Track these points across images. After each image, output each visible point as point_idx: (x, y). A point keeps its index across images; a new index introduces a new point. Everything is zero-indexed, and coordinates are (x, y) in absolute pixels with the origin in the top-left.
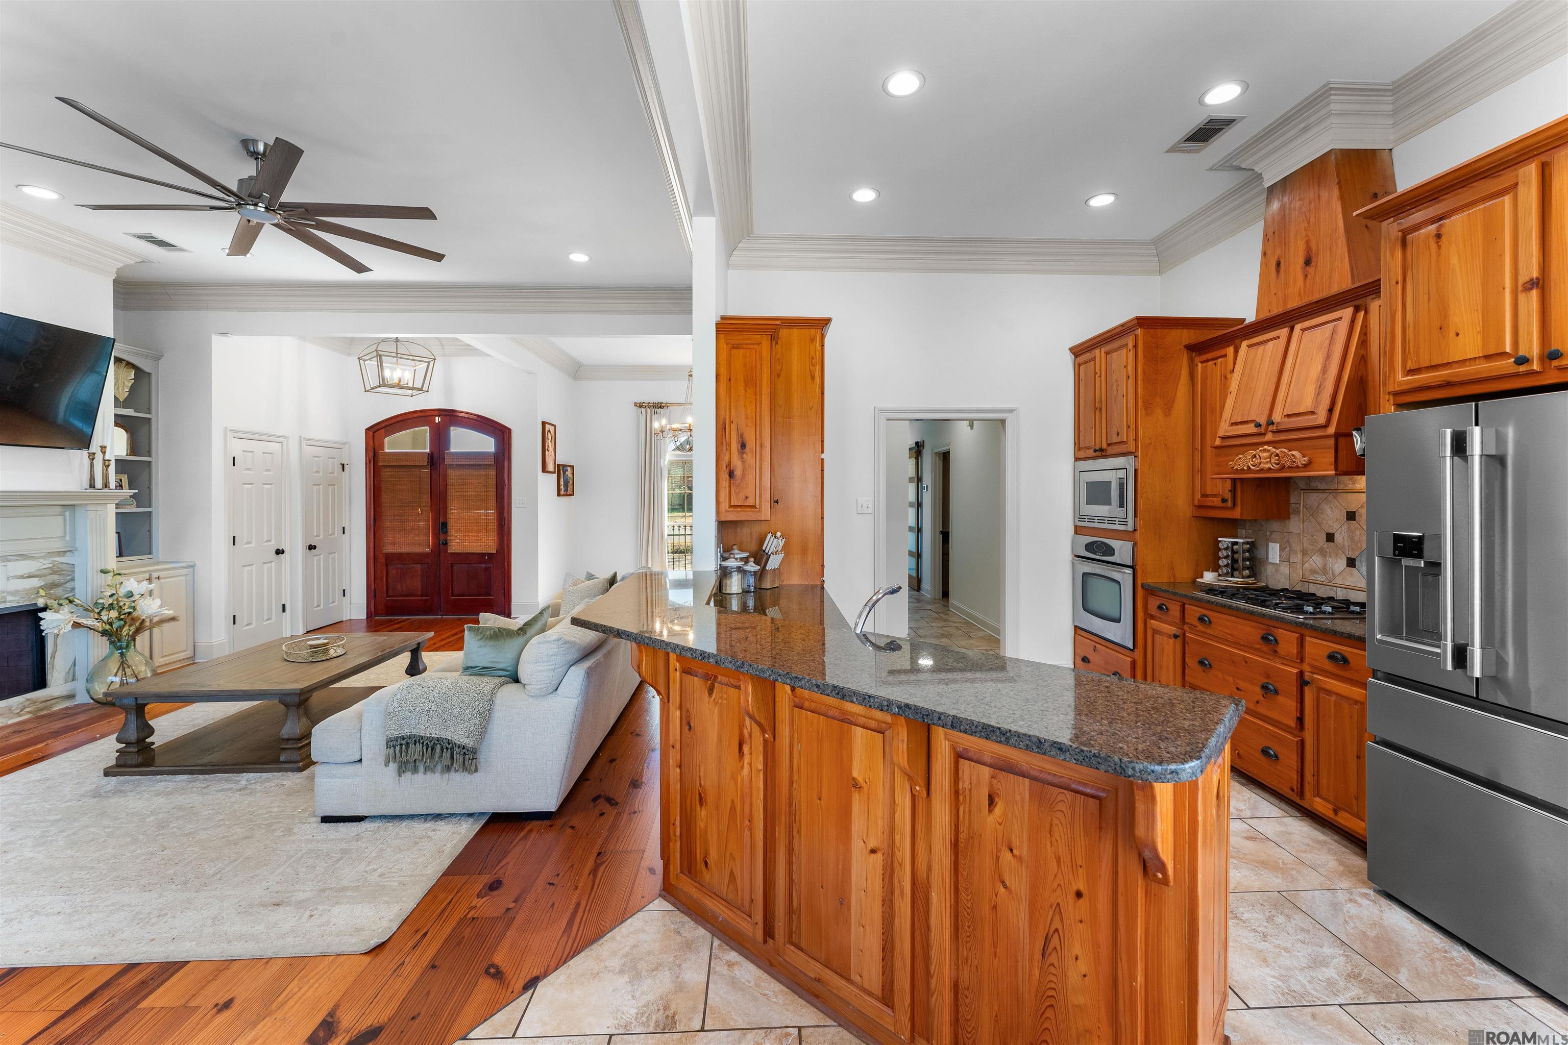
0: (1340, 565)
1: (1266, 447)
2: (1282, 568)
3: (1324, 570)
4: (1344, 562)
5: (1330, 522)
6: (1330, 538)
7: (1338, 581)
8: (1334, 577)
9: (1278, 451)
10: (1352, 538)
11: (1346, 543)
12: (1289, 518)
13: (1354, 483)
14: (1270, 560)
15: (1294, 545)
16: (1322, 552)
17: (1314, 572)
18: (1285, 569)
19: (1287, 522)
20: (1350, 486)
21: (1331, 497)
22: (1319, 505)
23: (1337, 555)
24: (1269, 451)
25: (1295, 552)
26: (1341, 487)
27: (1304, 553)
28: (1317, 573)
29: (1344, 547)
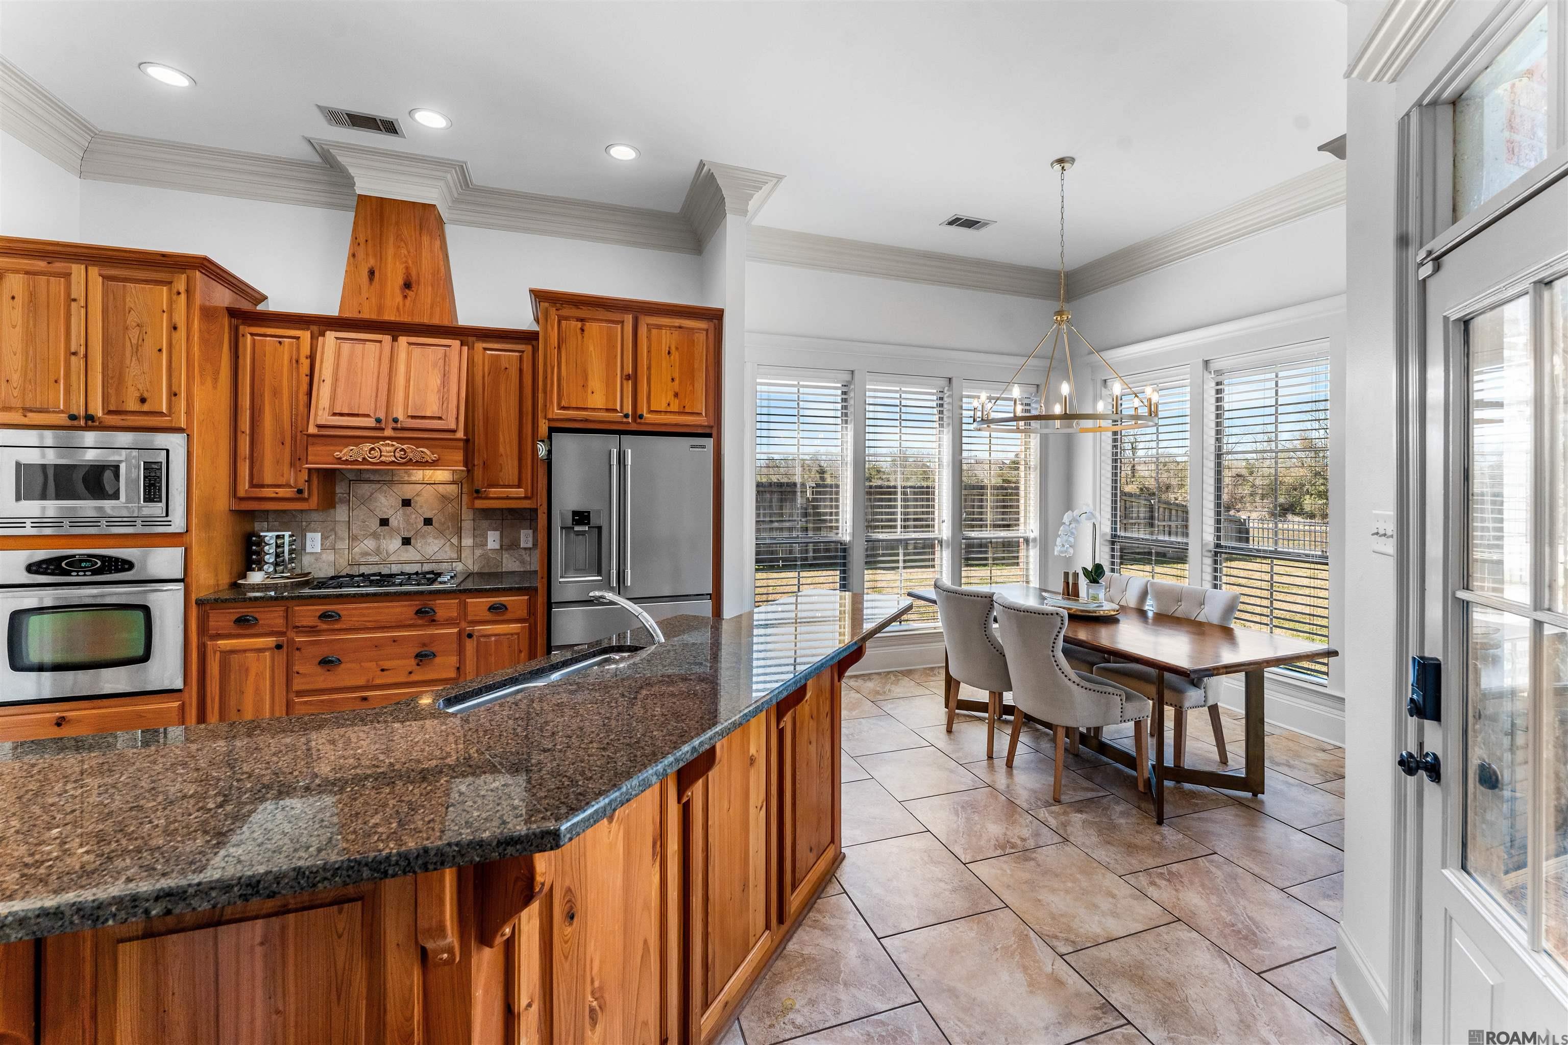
0: (396, 543)
1: (388, 442)
2: (324, 556)
3: (378, 552)
4: (400, 541)
5: (385, 509)
6: (384, 522)
7: (392, 558)
8: (389, 555)
9: (404, 447)
10: (407, 522)
11: (401, 526)
12: (335, 507)
13: (409, 476)
14: (309, 549)
15: (340, 533)
16: (375, 536)
17: (366, 554)
18: (329, 556)
19: (332, 511)
20: (406, 478)
21: (385, 487)
22: (372, 494)
23: (391, 537)
24: (393, 445)
25: (343, 539)
26: (395, 479)
27: (353, 538)
28: (370, 555)
29: (399, 529)
